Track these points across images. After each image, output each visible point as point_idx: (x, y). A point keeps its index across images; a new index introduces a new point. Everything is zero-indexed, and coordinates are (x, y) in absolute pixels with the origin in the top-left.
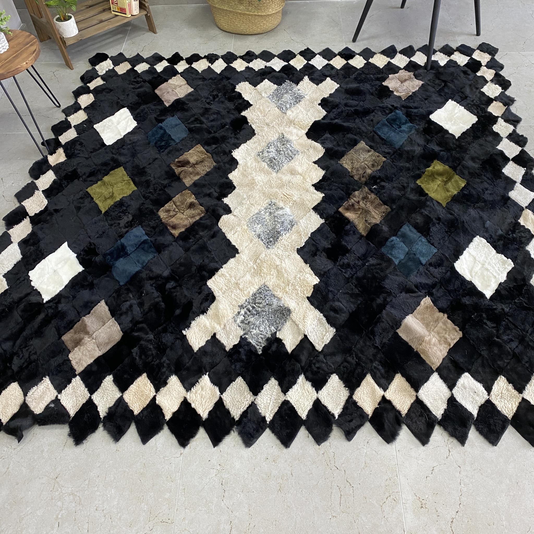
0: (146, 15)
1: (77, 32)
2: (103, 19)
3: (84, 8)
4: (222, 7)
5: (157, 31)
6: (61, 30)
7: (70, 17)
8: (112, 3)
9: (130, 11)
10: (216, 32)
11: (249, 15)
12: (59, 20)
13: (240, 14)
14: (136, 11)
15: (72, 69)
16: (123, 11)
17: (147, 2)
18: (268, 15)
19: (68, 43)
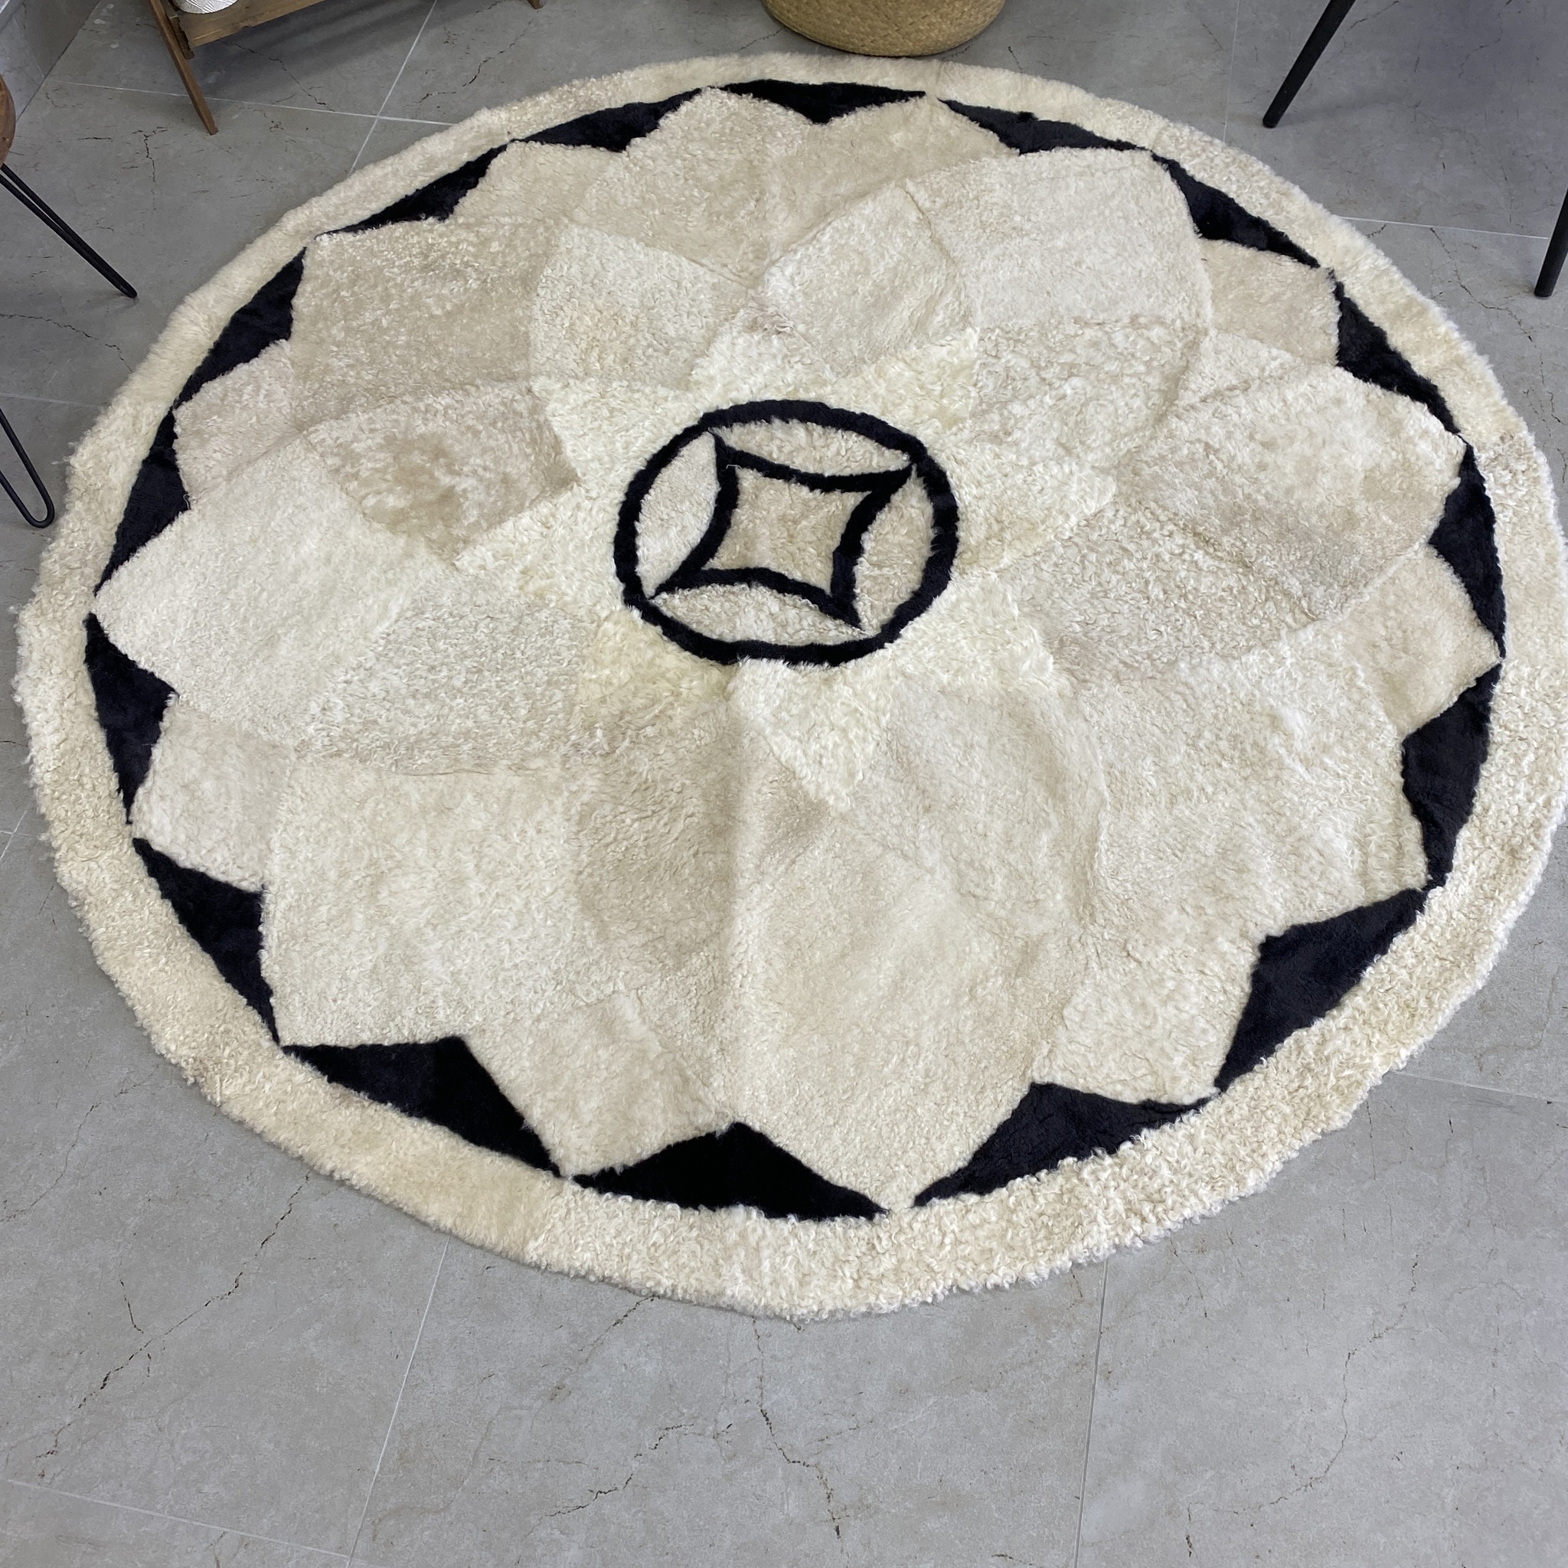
15: (212, 130)
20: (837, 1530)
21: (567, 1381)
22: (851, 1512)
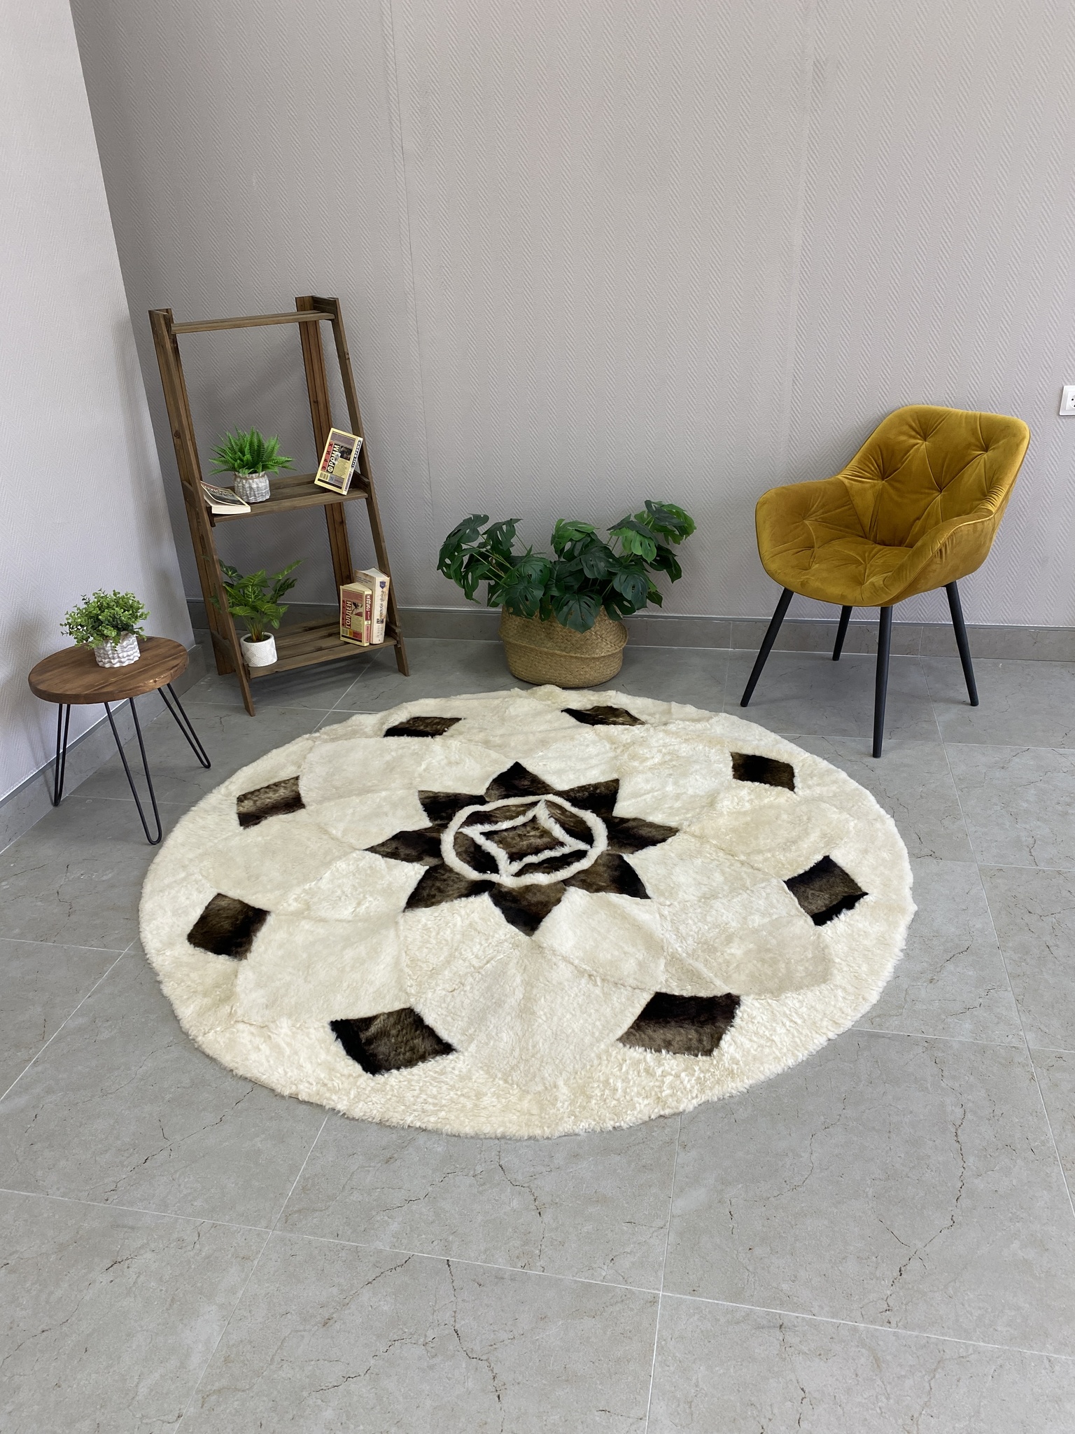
0: (396, 646)
1: (275, 660)
2: (324, 646)
3: (300, 630)
4: (518, 643)
5: (411, 672)
6: (248, 654)
7: (268, 637)
8: (343, 625)
9: (369, 637)
10: (508, 680)
11: (562, 656)
12: (250, 640)
13: (546, 653)
14: (378, 639)
15: (251, 715)
16: (357, 636)
17: (399, 627)
18: (594, 658)
19: (253, 675)
20: (540, 1213)
21: (395, 1155)
22: (547, 1206)
